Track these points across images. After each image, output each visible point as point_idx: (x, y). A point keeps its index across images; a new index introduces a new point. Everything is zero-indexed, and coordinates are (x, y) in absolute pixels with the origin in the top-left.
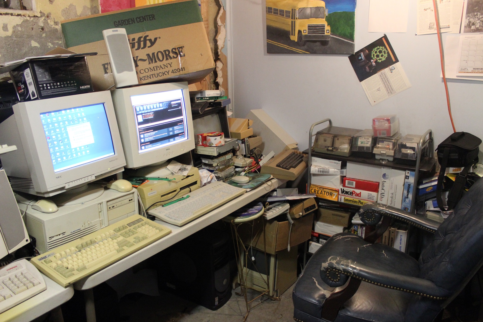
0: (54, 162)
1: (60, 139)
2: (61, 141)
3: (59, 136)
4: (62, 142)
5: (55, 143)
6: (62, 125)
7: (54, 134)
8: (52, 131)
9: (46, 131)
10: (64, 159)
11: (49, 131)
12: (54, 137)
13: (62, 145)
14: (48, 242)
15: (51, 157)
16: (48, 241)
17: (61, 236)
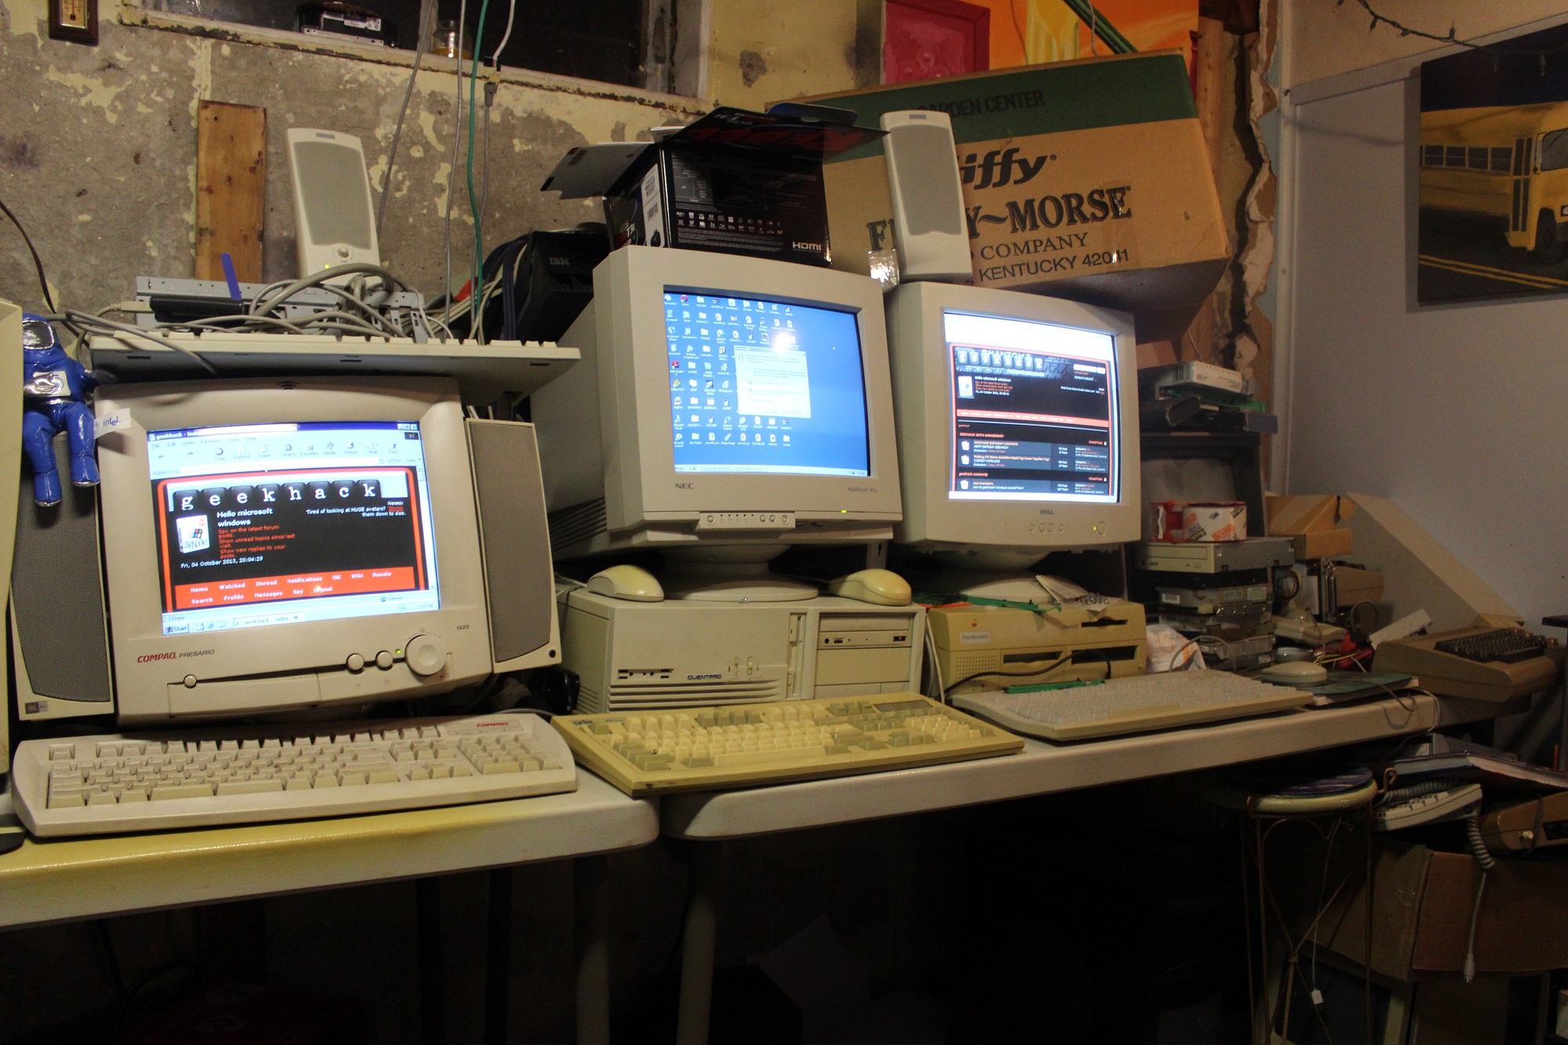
0: (679, 441)
1: (709, 375)
2: (711, 383)
3: (708, 366)
4: (712, 387)
5: (693, 383)
6: (721, 336)
7: (692, 356)
8: (690, 348)
9: (673, 342)
10: (710, 439)
11: (682, 345)
12: (692, 365)
13: (710, 397)
14: (613, 684)
15: (672, 423)
16: (615, 681)
17: (657, 679)
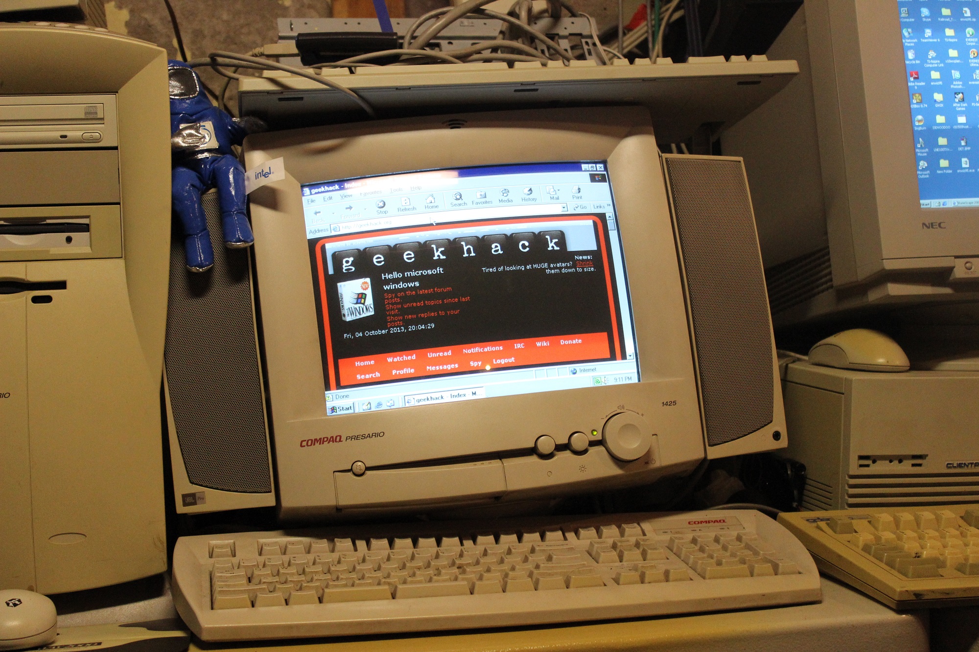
0: (923, 170)
1: (957, 85)
2: (961, 95)
3: (956, 74)
4: (963, 100)
5: (938, 97)
6: (972, 36)
7: (935, 63)
8: (932, 54)
9: (910, 48)
10: (964, 166)
11: (921, 53)
12: (935, 75)
13: (961, 113)
14: (851, 473)
15: (915, 147)
16: (854, 469)
17: (906, 467)
